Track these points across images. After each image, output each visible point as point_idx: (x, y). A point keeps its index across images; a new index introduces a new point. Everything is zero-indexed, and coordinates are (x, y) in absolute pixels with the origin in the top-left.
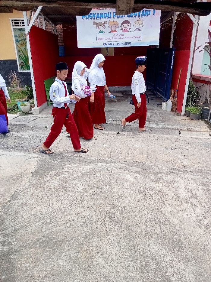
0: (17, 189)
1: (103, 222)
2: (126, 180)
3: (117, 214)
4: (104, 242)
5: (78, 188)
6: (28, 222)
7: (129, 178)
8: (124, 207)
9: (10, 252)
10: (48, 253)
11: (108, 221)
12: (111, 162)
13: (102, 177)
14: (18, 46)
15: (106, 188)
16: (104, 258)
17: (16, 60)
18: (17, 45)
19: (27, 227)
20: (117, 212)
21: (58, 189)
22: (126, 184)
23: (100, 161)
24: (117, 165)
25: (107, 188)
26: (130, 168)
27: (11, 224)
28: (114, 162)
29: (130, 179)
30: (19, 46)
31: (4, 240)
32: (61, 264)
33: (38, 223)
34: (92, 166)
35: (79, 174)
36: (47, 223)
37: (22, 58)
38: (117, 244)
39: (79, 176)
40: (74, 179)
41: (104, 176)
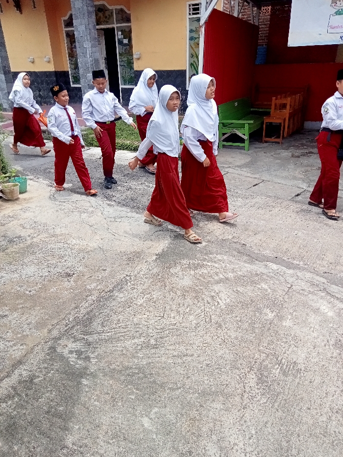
0: (127, 276)
1: (242, 380)
2: (317, 311)
3: (276, 371)
4: (230, 418)
5: (219, 301)
6: (123, 334)
7: (324, 307)
8: (295, 363)
9: (82, 373)
10: (133, 397)
11: (252, 380)
12: (297, 267)
13: (269, 290)
14: (191, 47)
15: (270, 314)
16: (221, 449)
17: (185, 71)
19: (118, 340)
20: (276, 367)
21: (185, 292)
22: (313, 319)
23: (276, 260)
24: (308, 275)
25: (271, 316)
26: (334, 288)
27: (100, 328)
28: (304, 269)
29: (326, 311)
30: (193, 47)
31: (83, 350)
32: (146, 425)
33: (136, 340)
34: (258, 268)
35: (231, 275)
36: (147, 345)
37: (194, 67)
38: (253, 432)
39: (227, 279)
40: (218, 282)
41: (274, 291)
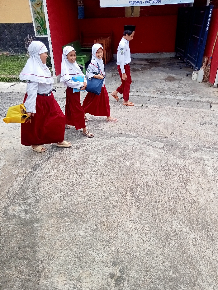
0: (37, 161)
1: (124, 198)
2: (150, 156)
3: (139, 189)
4: (124, 216)
5: (98, 162)
6: (49, 193)
7: (152, 153)
8: (147, 183)
9: (33, 220)
10: (69, 223)
11: (129, 196)
12: (133, 136)
13: (123, 151)
15: (127, 163)
16: (125, 232)
17: (32, 23)
18: (33, 6)
19: (48, 197)
20: (138, 187)
21: (78, 162)
22: (148, 160)
23: (121, 135)
24: (140, 139)
26: (154, 143)
27: (33, 194)
28: (137, 137)
29: (153, 155)
30: (35, 6)
31: (27, 209)
32: (82, 234)
33: (59, 195)
34: (113, 140)
35: (100, 148)
36: (67, 195)
37: (38, 21)
38: (137, 219)
39: (99, 150)
40: (96, 152)
41: (125, 151)
